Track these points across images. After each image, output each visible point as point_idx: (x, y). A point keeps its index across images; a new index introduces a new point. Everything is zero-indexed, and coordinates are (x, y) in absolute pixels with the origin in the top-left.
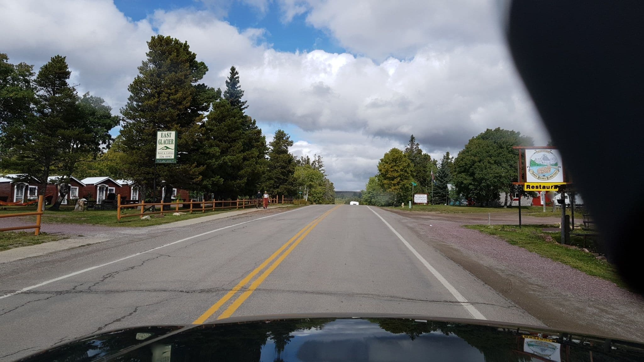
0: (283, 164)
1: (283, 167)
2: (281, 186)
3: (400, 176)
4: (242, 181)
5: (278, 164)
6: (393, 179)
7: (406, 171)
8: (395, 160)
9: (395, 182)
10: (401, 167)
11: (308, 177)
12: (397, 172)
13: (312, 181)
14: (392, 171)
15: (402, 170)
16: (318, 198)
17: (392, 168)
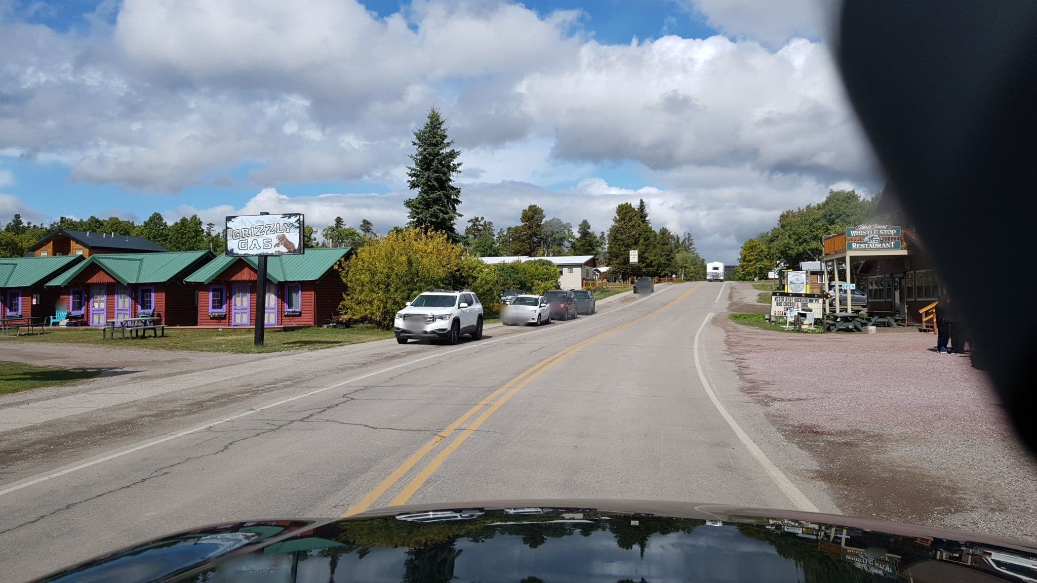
0: (668, 253)
1: (668, 255)
2: (667, 269)
3: (755, 259)
4: (654, 268)
5: (664, 253)
6: (750, 261)
7: (760, 255)
8: (752, 248)
9: (752, 263)
10: (756, 253)
11: (684, 259)
12: (754, 256)
13: (687, 263)
14: (749, 256)
15: (756, 255)
16: (691, 277)
17: (749, 253)
